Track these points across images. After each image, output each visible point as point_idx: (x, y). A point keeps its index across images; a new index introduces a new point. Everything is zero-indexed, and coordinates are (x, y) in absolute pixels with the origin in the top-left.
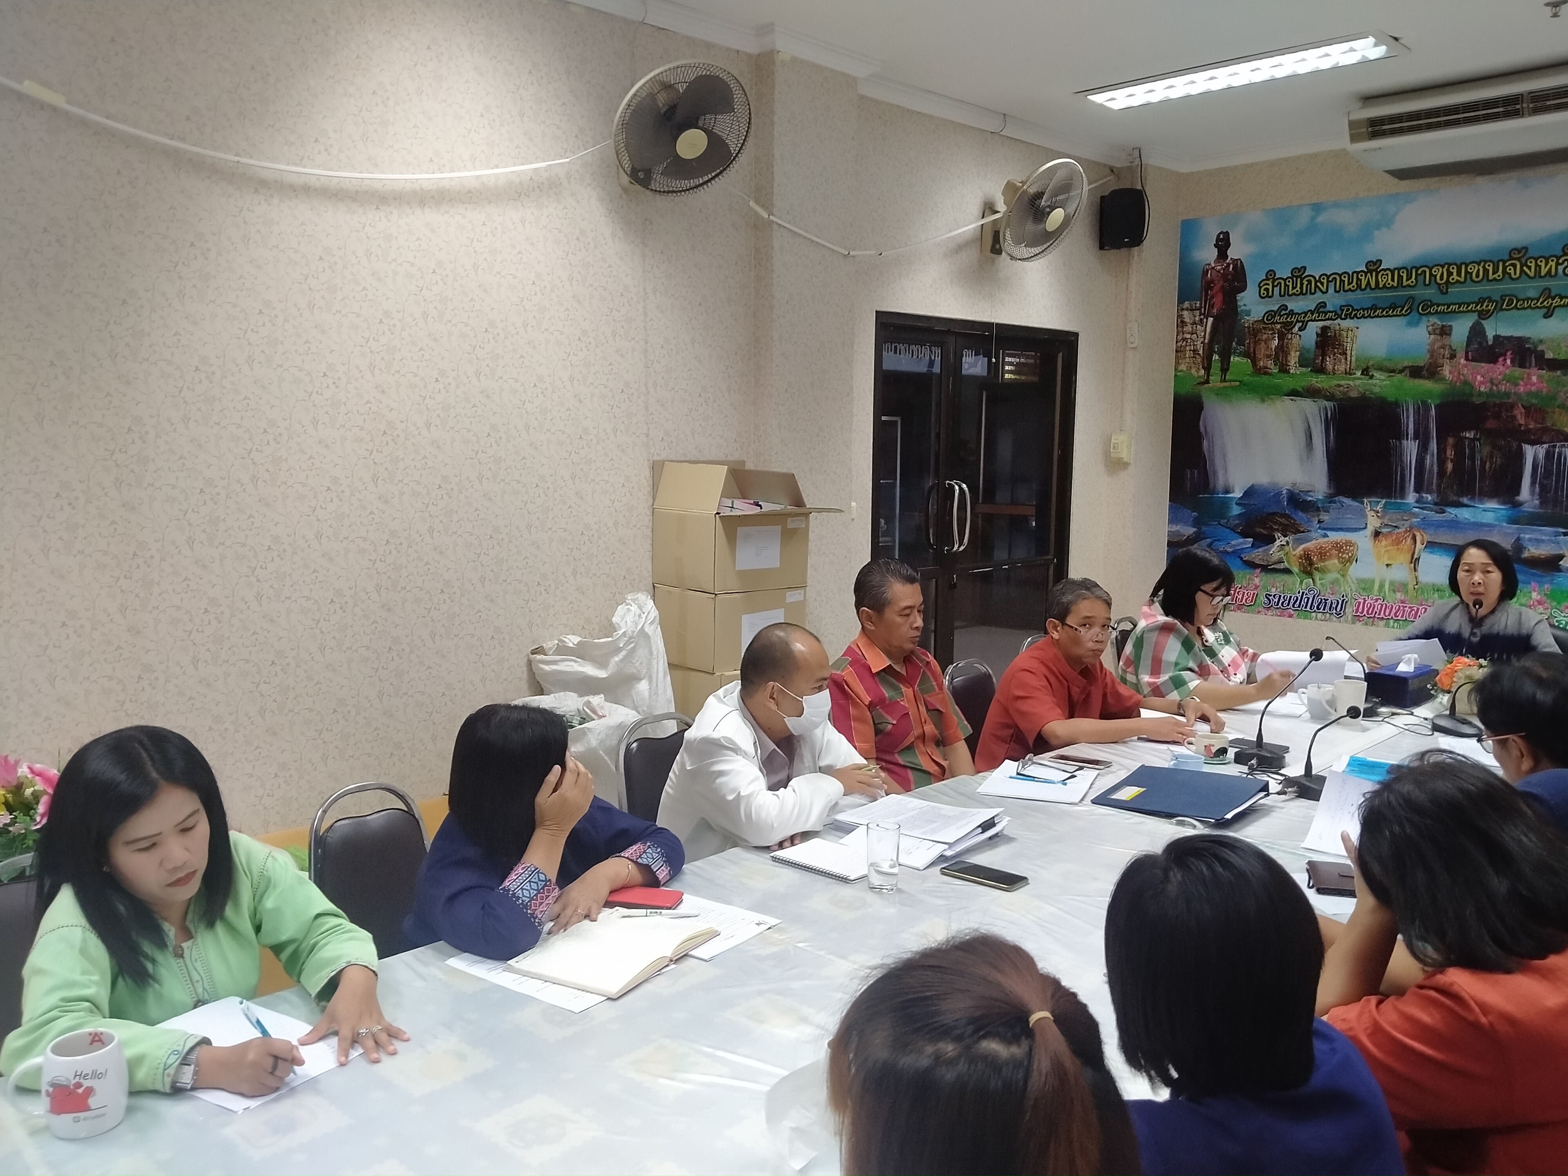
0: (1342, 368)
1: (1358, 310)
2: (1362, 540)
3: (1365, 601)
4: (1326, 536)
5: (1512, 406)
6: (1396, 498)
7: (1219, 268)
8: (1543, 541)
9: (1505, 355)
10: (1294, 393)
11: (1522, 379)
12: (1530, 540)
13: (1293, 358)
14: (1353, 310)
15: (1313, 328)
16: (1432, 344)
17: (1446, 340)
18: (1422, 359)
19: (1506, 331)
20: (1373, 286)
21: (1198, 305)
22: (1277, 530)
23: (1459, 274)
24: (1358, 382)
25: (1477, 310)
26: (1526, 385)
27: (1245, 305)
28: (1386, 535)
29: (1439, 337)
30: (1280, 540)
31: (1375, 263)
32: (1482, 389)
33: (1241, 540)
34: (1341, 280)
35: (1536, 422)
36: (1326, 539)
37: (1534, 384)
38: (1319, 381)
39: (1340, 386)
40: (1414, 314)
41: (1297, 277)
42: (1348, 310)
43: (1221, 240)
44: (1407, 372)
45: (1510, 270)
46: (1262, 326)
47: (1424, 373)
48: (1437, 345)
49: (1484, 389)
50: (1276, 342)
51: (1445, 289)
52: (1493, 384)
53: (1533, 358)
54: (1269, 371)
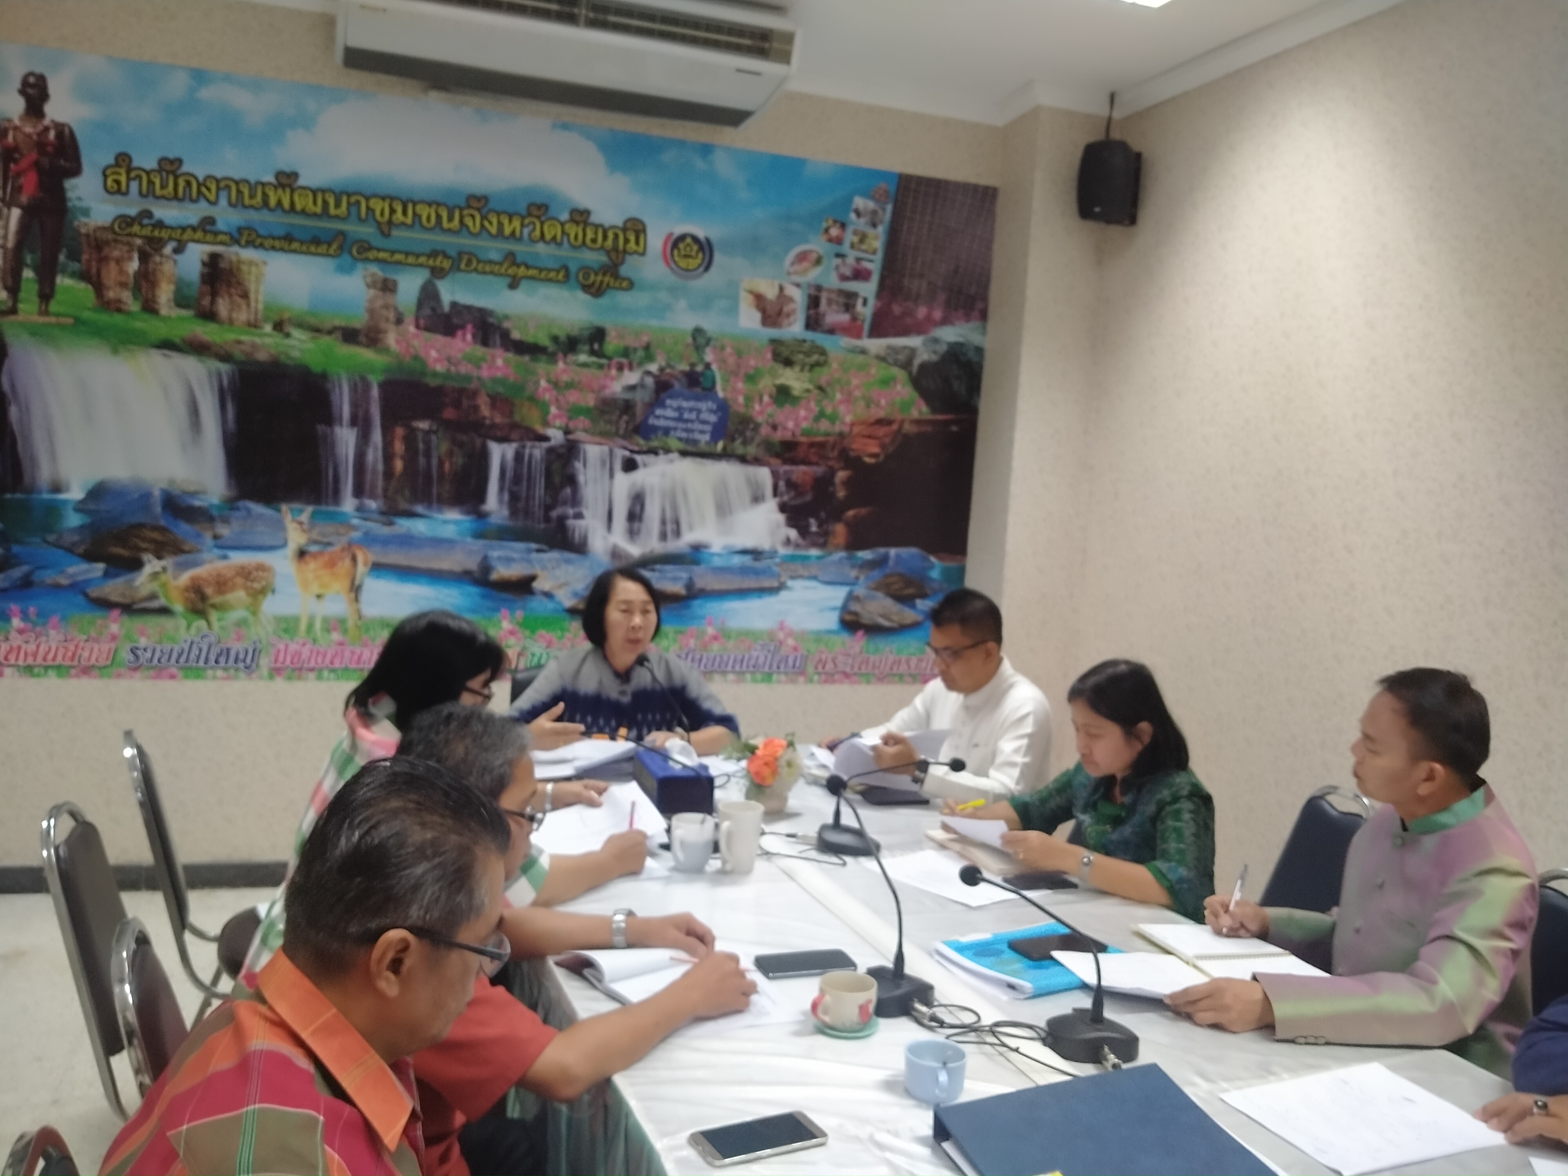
0: (242, 316)
1: (266, 238)
4: (225, 557)
5: (474, 394)
6: (327, 504)
8: (515, 560)
9: (464, 328)
10: (167, 345)
11: (485, 361)
12: (499, 558)
13: (165, 294)
14: (259, 236)
15: (197, 253)
16: (372, 301)
17: (391, 299)
18: (359, 320)
19: (463, 299)
20: (287, 207)
22: (146, 550)
23: (405, 214)
24: (268, 340)
25: (429, 265)
26: (489, 369)
27: (80, 199)
28: (315, 556)
29: (381, 293)
30: (152, 565)
31: (288, 176)
33: (84, 566)
34: (238, 190)
35: (502, 415)
37: (498, 369)
38: (207, 332)
39: (240, 342)
40: (346, 257)
41: (168, 172)
42: (250, 235)
44: (338, 334)
45: (468, 221)
46: (110, 236)
47: (362, 338)
48: (379, 303)
49: (439, 368)
50: (134, 265)
51: (386, 231)
52: (449, 360)
53: (498, 337)
54: (124, 307)
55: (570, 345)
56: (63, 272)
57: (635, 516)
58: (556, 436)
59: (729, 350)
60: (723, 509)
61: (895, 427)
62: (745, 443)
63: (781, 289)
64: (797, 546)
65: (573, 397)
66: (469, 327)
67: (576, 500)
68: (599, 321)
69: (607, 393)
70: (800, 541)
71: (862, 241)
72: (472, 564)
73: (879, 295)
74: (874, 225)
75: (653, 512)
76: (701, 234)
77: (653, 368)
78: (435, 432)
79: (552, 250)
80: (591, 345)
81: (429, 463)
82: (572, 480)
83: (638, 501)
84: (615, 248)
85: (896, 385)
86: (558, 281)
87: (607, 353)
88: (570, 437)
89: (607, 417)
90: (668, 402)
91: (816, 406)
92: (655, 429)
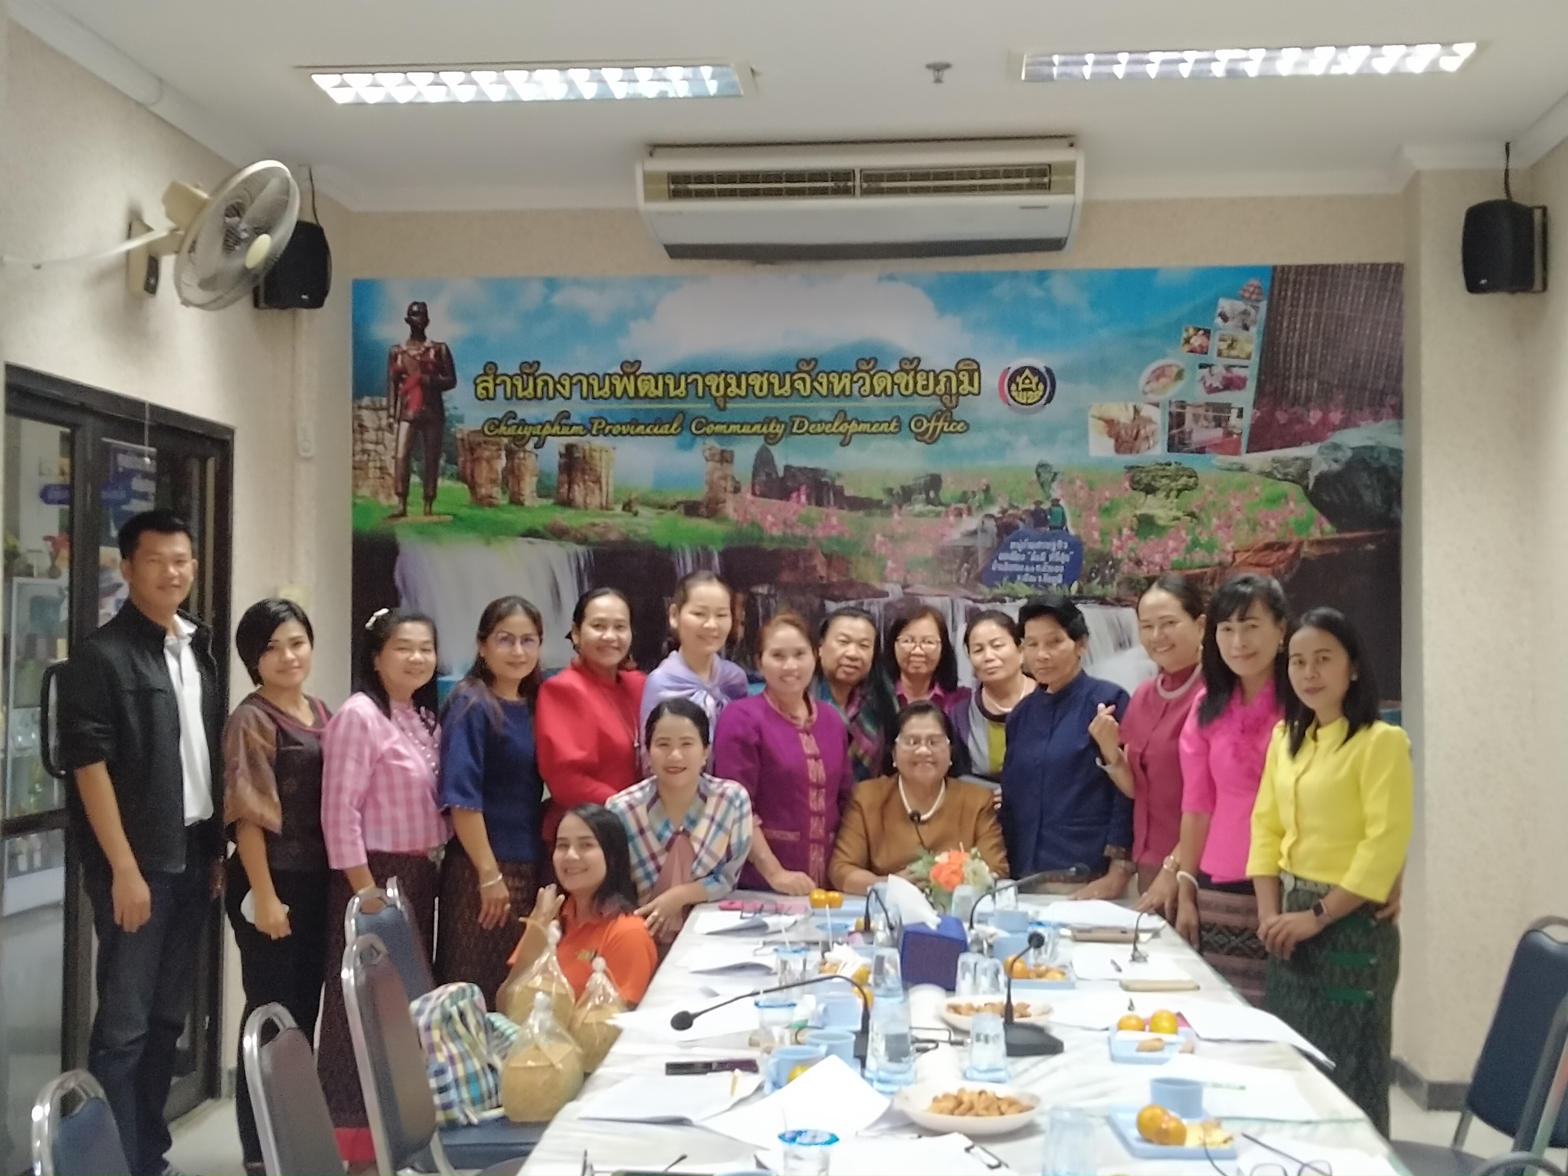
0: (595, 500)
1: (613, 425)
5: (811, 555)
9: (799, 490)
10: (531, 533)
11: (820, 520)
13: (529, 486)
14: (608, 424)
15: (555, 445)
16: (710, 474)
17: (729, 470)
18: (699, 492)
19: (799, 461)
20: (631, 393)
23: (739, 386)
24: (619, 521)
25: (762, 434)
26: (824, 527)
29: (719, 465)
31: (632, 364)
32: (774, 533)
34: (589, 384)
35: (839, 573)
37: (834, 527)
38: (565, 518)
39: (594, 525)
40: (686, 433)
41: (528, 375)
42: (600, 424)
44: (681, 508)
45: (799, 385)
46: (481, 439)
47: (703, 510)
48: (717, 475)
49: (776, 532)
50: (502, 463)
51: (722, 404)
52: (785, 523)
53: (831, 495)
54: (495, 501)
55: (906, 495)
58: (894, 591)
59: (1078, 483)
61: (1290, 552)
62: (1103, 583)
63: (1136, 411)
65: (910, 549)
66: (803, 489)
68: (934, 471)
69: (946, 541)
71: (1231, 347)
73: (1256, 404)
74: (1246, 328)
77: (995, 510)
78: (774, 596)
79: (884, 402)
80: (927, 494)
84: (948, 392)
85: (1288, 503)
86: (891, 432)
87: (943, 500)
88: (908, 590)
89: (946, 567)
90: (1013, 545)
91: (1187, 534)
92: (999, 575)
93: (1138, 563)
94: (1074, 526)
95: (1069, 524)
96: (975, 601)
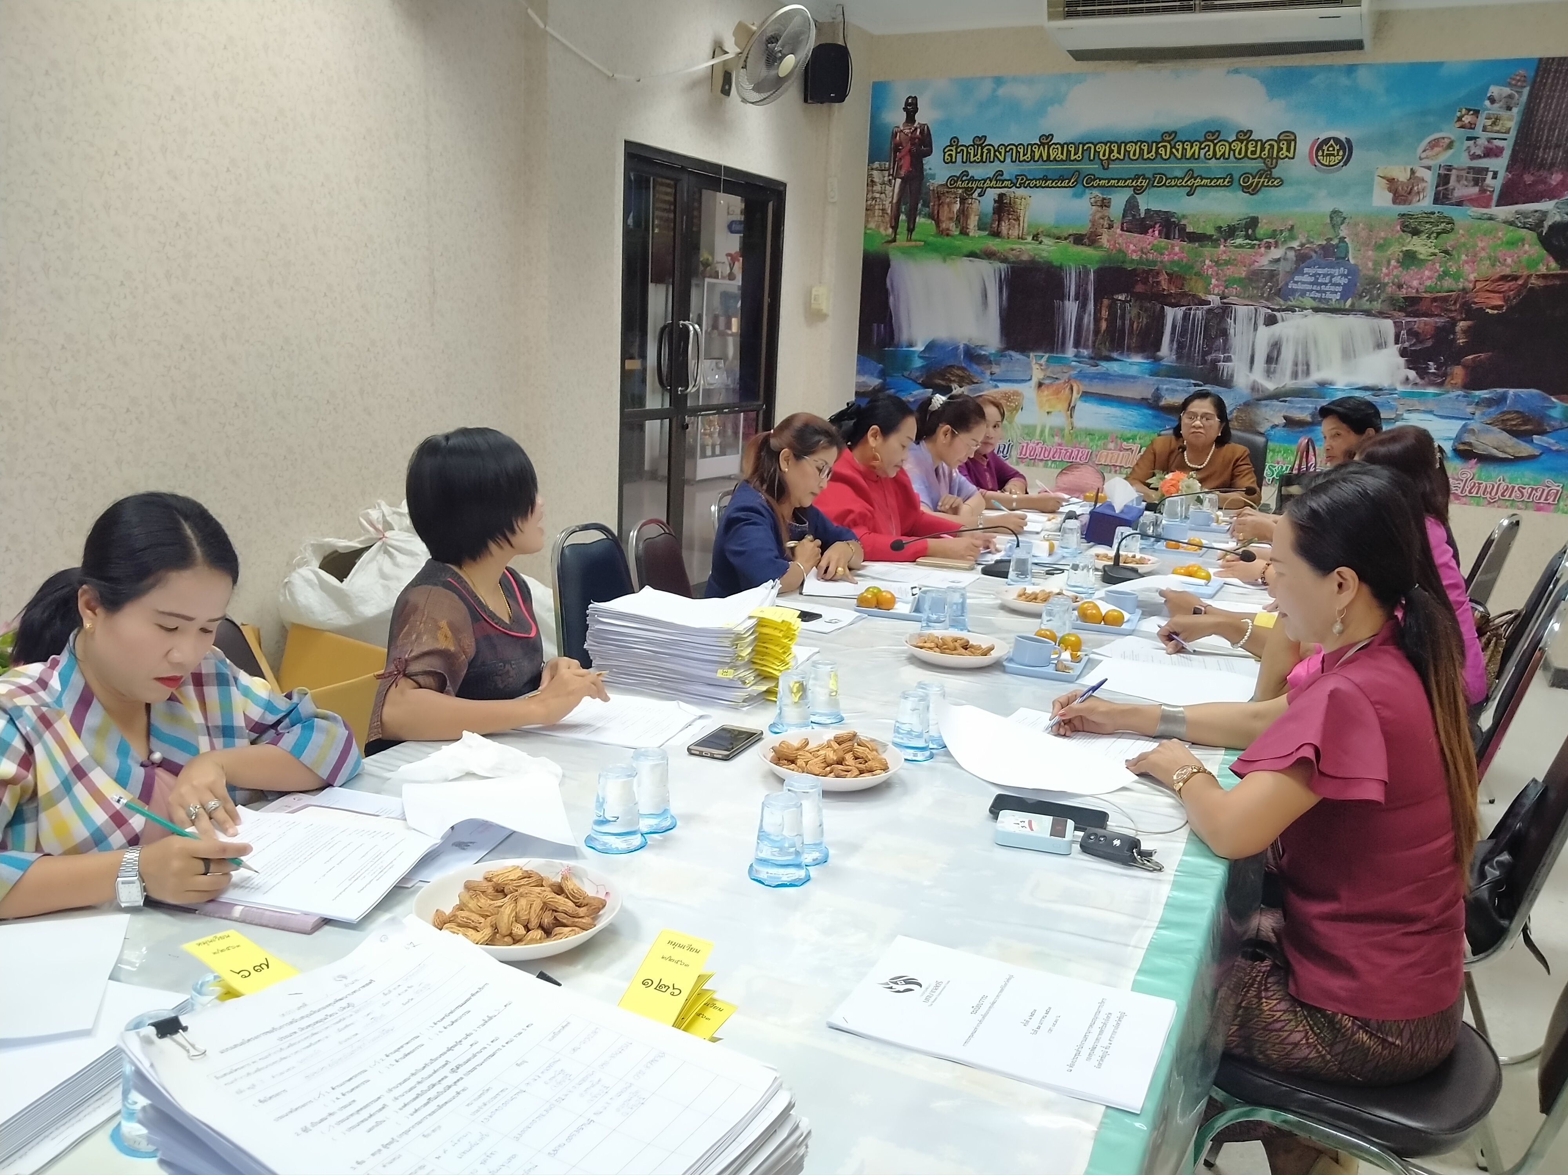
0: (1015, 233)
1: (1031, 180)
2: (1028, 390)
3: (1028, 444)
4: (996, 386)
5: (1158, 273)
7: (907, 131)
8: (1177, 391)
9: (1154, 227)
10: (972, 255)
11: (1167, 249)
12: (1167, 390)
13: (973, 222)
14: (1027, 179)
15: (992, 194)
16: (1094, 215)
17: (1106, 212)
18: (1085, 228)
19: (1155, 207)
20: (1045, 158)
21: (887, 166)
22: (954, 381)
23: (1119, 153)
24: (1029, 247)
25: (1133, 186)
26: (1169, 254)
28: (1048, 386)
29: (1100, 209)
31: (1048, 137)
32: (1134, 257)
33: (922, 391)
34: (1018, 152)
35: (1176, 287)
36: (996, 390)
37: (1176, 254)
38: (994, 244)
39: (1013, 250)
40: (1079, 186)
41: (978, 145)
43: (910, 105)
44: (1071, 239)
45: (1162, 151)
46: (945, 190)
47: (1086, 240)
48: (1099, 215)
50: (957, 206)
51: (1106, 165)
52: (1143, 252)
53: (1177, 232)
54: (951, 233)
55: (1231, 232)
56: (920, 214)
57: (1272, 359)
58: (1215, 301)
59: (1361, 225)
60: (1348, 353)
61: (1520, 282)
62: (1371, 300)
63: (1413, 172)
64: (1416, 384)
65: (1229, 271)
67: (1226, 348)
68: (1254, 213)
69: (1256, 266)
70: (1418, 380)
71: (1494, 123)
72: (1148, 394)
73: (1509, 169)
74: (1509, 108)
75: (1287, 356)
76: (1342, 137)
77: (1295, 244)
78: (1128, 302)
79: (1222, 163)
80: (1247, 231)
81: (1124, 324)
82: (1224, 333)
83: (1276, 348)
84: (1270, 156)
85: (1523, 245)
86: (1225, 186)
87: (1258, 236)
88: (1225, 301)
89: (1254, 285)
90: (1306, 270)
91: (1440, 267)
92: (1294, 291)
93: (1400, 287)
94: (1354, 258)
95: (1350, 256)
96: (1273, 310)
